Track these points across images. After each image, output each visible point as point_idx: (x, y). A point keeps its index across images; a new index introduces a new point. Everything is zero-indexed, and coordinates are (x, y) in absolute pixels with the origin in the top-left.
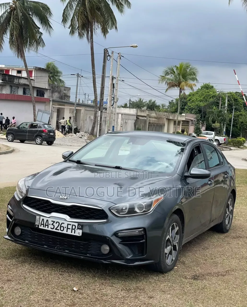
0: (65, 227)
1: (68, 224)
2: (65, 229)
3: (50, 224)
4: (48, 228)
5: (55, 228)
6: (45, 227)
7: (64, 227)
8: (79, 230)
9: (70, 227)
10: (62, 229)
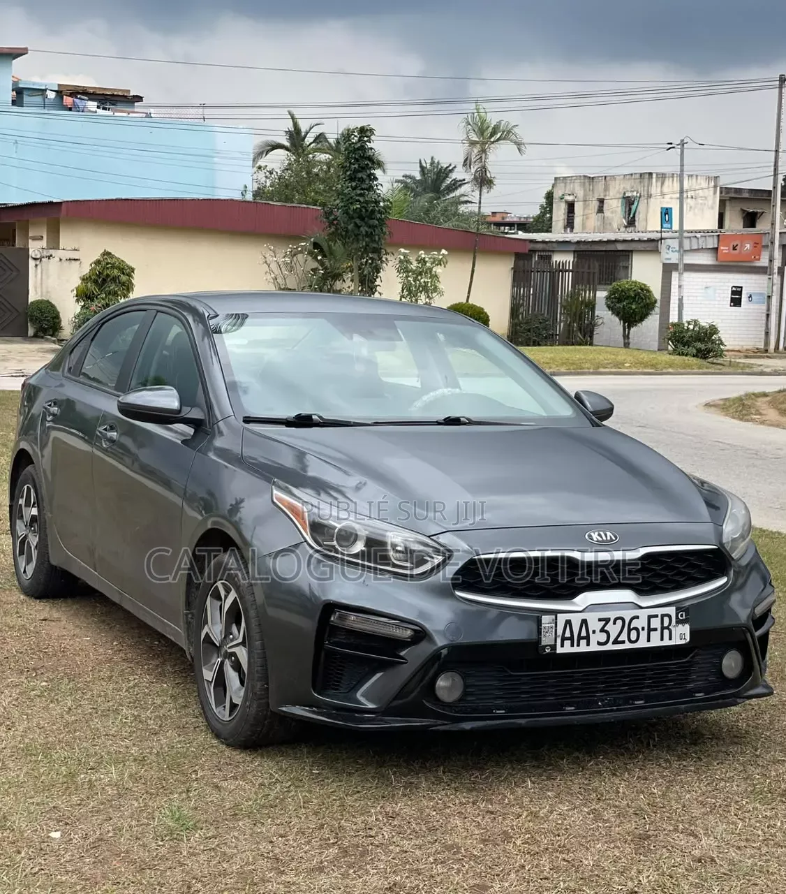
0: (643, 629)
1: (650, 617)
2: (644, 634)
3: (594, 632)
4: (588, 644)
5: (612, 639)
6: (578, 645)
7: (640, 630)
8: (680, 626)
9: (656, 623)
10: (634, 635)
